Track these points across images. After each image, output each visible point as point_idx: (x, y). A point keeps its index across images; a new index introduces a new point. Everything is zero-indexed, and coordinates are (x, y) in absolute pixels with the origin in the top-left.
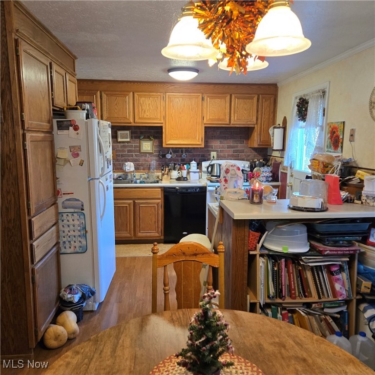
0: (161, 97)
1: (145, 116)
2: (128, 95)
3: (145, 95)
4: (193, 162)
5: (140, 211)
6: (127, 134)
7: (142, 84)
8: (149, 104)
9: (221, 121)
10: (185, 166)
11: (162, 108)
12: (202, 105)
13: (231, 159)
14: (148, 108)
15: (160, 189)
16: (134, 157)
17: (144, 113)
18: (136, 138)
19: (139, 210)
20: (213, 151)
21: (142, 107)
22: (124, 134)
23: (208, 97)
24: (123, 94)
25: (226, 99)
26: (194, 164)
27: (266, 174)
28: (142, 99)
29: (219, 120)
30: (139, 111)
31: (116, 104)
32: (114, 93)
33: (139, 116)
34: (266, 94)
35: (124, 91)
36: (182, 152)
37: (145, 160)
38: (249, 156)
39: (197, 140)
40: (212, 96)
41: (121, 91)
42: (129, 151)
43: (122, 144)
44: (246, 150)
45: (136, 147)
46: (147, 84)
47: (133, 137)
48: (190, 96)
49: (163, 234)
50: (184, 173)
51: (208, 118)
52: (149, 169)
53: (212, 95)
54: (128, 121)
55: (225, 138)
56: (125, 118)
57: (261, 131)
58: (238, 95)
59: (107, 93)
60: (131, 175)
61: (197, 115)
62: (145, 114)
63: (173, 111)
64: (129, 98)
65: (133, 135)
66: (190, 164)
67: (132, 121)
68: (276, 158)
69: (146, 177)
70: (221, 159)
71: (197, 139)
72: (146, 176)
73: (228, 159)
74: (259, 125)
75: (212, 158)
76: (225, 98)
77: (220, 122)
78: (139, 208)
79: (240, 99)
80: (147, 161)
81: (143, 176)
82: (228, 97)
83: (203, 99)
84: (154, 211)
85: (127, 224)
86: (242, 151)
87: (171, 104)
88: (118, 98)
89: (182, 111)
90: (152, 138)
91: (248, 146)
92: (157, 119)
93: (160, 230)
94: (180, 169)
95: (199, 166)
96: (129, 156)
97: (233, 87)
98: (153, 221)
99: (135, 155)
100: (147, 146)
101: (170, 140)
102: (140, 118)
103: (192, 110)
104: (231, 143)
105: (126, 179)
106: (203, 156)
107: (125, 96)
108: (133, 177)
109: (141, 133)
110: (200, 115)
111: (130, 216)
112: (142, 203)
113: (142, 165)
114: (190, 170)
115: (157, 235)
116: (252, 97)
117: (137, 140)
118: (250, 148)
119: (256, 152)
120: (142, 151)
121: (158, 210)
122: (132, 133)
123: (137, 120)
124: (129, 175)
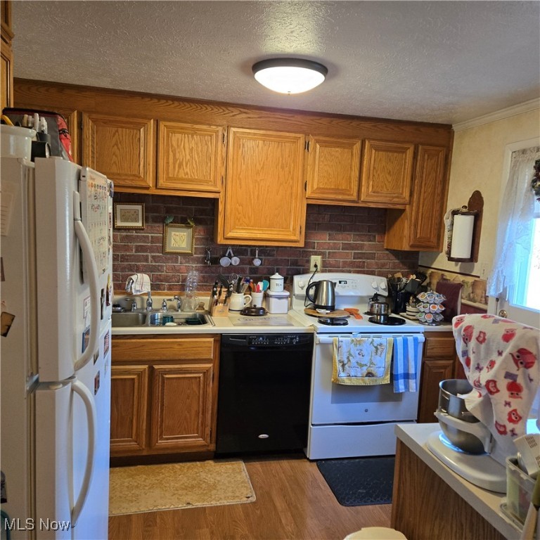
0: (217, 136)
1: (182, 175)
2: (144, 125)
3: (182, 128)
4: (277, 276)
5: (163, 389)
6: (136, 211)
7: (176, 103)
8: (191, 150)
9: (340, 194)
10: (261, 284)
11: (219, 159)
12: (304, 159)
13: (350, 272)
14: (188, 157)
15: (212, 340)
16: (151, 263)
17: (179, 167)
18: (156, 220)
19: (163, 386)
20: (316, 254)
21: (174, 155)
22: (128, 211)
23: (317, 141)
24: (131, 123)
25: (352, 148)
26: (277, 280)
27: (434, 307)
28: (175, 138)
29: (337, 191)
30: (168, 163)
31: (116, 144)
32: (112, 118)
33: (168, 173)
34: (431, 145)
35: (135, 116)
36: (253, 254)
37: (174, 269)
38: (383, 265)
39: (290, 231)
40: (325, 142)
41: (128, 116)
42: (139, 249)
43: (124, 234)
44: (379, 253)
45: (154, 240)
46: (188, 105)
47: (150, 220)
48: (280, 137)
49: (214, 439)
50: (258, 299)
51: (315, 187)
52: (183, 288)
53: (327, 139)
54: (143, 184)
55: (340, 229)
56: (134, 175)
57: (417, 219)
58: (377, 143)
59: (94, 116)
60: (142, 300)
61: (292, 179)
62: (181, 171)
63: (244, 167)
64: (146, 134)
65: (150, 215)
66: (269, 280)
67: (151, 183)
68: (446, 273)
69: (176, 305)
70: (330, 271)
71: (291, 229)
72: (175, 303)
73: (343, 271)
74: (414, 204)
75: (313, 269)
76: (351, 146)
77: (340, 197)
78: (163, 383)
79: (381, 151)
80: (178, 271)
81: (169, 303)
82: (358, 146)
83: (307, 146)
84: (196, 389)
85: (132, 421)
86: (372, 256)
87: (240, 152)
88: (120, 129)
89: (263, 168)
90: (192, 224)
91: (383, 246)
92: (207, 182)
93: (208, 431)
94: (250, 290)
95: (288, 284)
96: (138, 259)
97: (367, 125)
98: (193, 413)
99: (153, 257)
100: (180, 239)
101: (234, 228)
102: (169, 179)
103: (283, 168)
104: (351, 239)
105: (130, 310)
106: (295, 263)
107: (138, 126)
108: (145, 305)
109: (169, 211)
110: (300, 178)
111: (139, 403)
112: (170, 372)
113: (167, 279)
114: (270, 293)
115: (200, 441)
116: (403, 148)
117: (159, 226)
118: (387, 250)
119: (398, 259)
120: (168, 250)
121: (206, 384)
122: (147, 210)
123: (161, 182)
124: (138, 301)
